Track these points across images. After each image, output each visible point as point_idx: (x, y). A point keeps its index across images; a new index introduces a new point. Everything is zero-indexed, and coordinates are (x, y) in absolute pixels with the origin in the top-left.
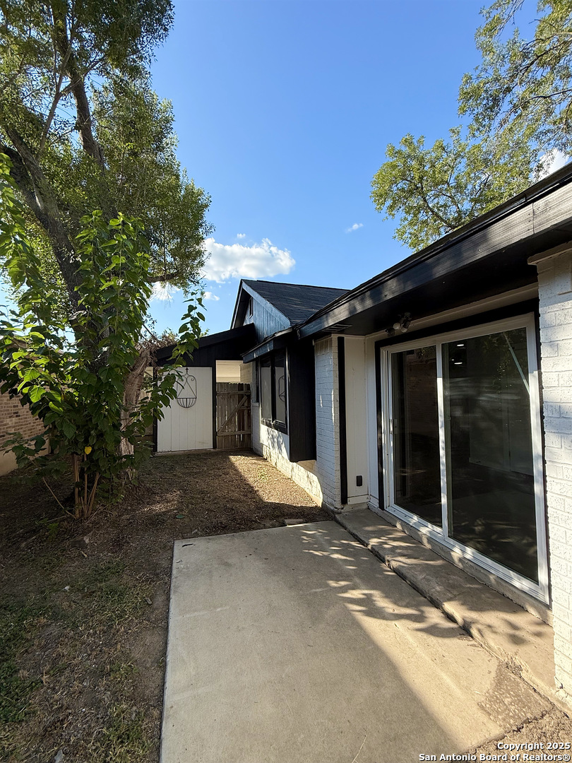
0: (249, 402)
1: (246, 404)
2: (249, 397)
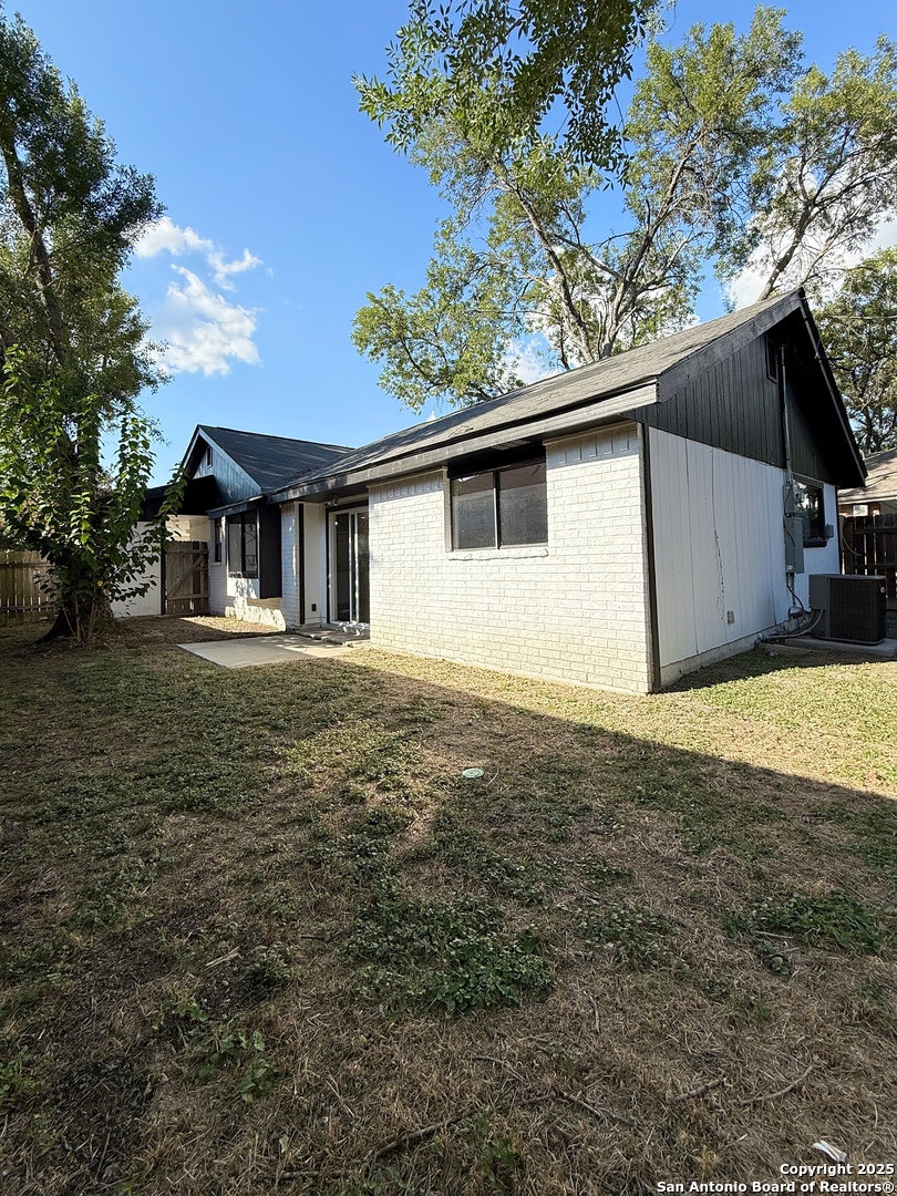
0: (206, 562)
1: (202, 565)
2: (206, 557)
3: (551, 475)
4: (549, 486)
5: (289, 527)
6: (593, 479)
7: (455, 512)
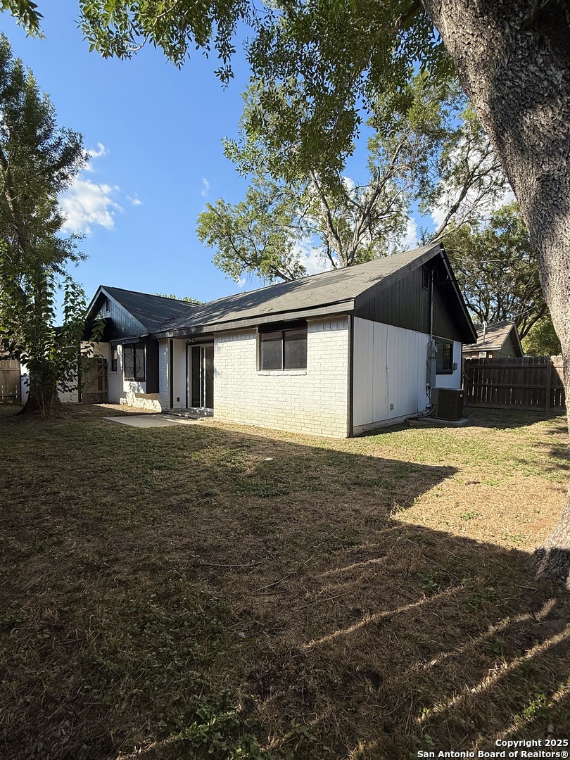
0: (105, 371)
3: (310, 336)
4: (308, 341)
5: (164, 353)
6: (328, 340)
7: (262, 350)
